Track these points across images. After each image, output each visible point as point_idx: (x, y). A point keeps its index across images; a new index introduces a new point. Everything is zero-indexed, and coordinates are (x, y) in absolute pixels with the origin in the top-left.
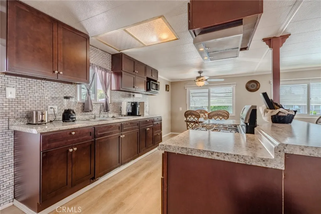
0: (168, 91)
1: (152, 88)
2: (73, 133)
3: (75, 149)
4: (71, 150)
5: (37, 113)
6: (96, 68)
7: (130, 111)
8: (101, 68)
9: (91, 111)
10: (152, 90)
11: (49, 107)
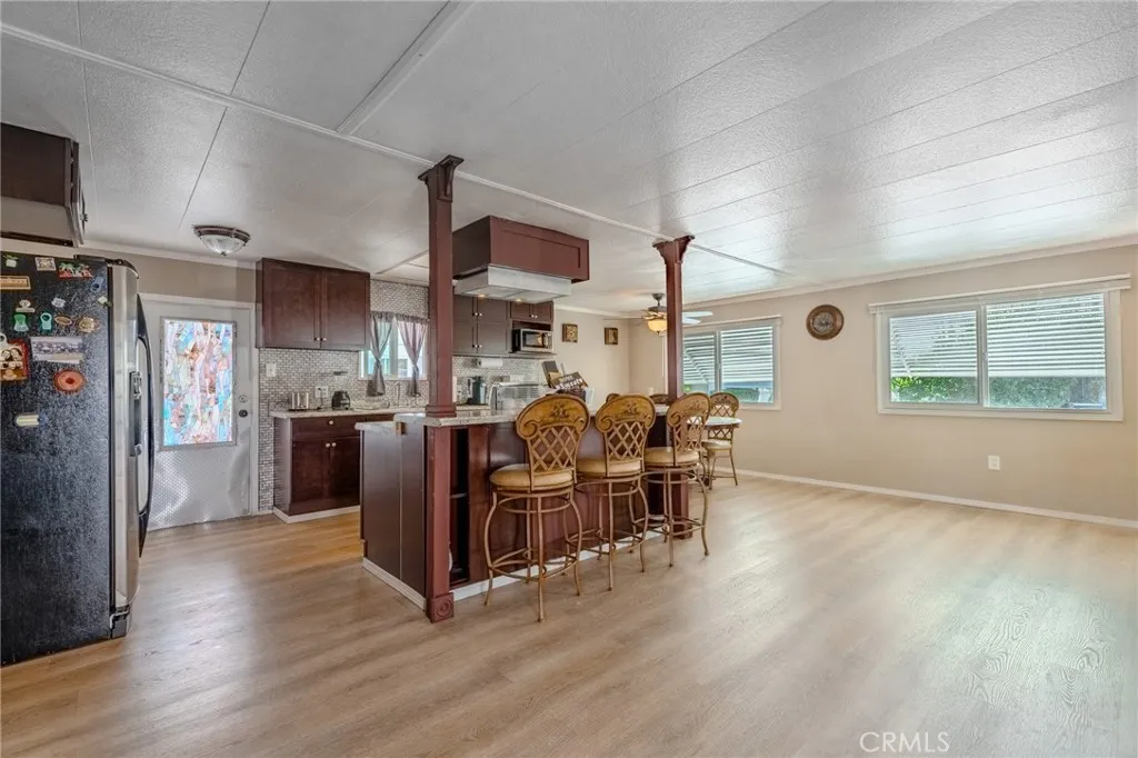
0: (615, 343)
1: (525, 345)
2: (331, 422)
3: (334, 444)
4: (328, 445)
5: (296, 395)
6: (395, 319)
7: (470, 396)
8: (405, 317)
9: (381, 394)
10: (522, 348)
11: (317, 387)
